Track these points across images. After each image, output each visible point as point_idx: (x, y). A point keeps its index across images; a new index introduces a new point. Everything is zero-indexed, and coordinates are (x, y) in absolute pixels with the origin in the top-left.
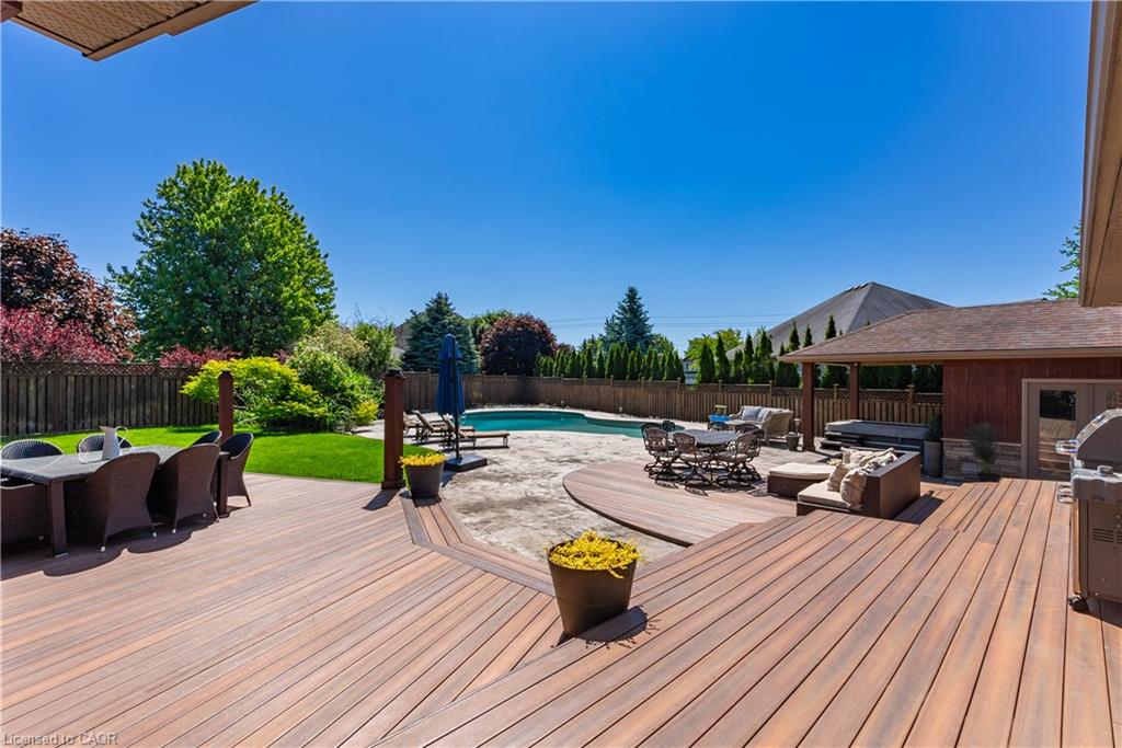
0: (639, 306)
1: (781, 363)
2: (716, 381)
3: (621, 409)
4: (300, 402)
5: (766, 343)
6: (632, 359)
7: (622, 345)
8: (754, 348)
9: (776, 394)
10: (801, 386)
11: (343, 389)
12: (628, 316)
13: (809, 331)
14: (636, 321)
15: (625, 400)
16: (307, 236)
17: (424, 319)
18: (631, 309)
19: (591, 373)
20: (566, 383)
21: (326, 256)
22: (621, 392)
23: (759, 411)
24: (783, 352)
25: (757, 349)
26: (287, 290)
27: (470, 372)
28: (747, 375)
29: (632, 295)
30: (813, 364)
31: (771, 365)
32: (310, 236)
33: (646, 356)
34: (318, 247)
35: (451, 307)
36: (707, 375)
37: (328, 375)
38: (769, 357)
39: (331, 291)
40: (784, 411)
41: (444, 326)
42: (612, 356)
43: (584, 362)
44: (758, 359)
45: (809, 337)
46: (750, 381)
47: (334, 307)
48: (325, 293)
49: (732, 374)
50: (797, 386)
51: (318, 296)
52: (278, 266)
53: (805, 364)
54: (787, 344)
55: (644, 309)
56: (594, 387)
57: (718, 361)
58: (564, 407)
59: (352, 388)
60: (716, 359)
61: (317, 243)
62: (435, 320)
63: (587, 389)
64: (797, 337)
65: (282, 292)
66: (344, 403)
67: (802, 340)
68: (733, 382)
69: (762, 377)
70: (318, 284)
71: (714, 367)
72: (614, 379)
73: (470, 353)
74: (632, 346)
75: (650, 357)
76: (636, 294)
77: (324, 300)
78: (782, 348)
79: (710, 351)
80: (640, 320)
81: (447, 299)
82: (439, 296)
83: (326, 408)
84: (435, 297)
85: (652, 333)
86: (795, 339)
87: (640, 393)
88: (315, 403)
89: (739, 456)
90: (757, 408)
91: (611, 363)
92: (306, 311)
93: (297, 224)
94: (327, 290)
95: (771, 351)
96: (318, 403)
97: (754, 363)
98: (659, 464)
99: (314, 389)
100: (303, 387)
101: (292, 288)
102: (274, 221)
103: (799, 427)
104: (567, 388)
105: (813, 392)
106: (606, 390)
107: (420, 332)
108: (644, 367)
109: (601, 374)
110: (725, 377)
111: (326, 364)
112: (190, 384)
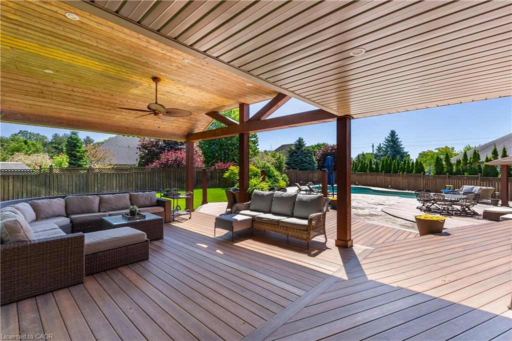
0: (397, 139)
1: (486, 166)
2: (445, 174)
3: (390, 186)
5: (476, 155)
6: (395, 164)
7: (388, 157)
8: (469, 158)
9: (483, 180)
10: (500, 176)
11: (274, 176)
12: (391, 144)
13: (505, 149)
14: (395, 146)
15: (391, 182)
17: (293, 148)
18: (392, 141)
19: (371, 170)
20: (358, 175)
22: (388, 179)
23: (473, 188)
24: (487, 160)
25: (471, 158)
27: (313, 170)
28: (464, 171)
29: (393, 134)
30: (507, 166)
31: (479, 166)
33: (403, 163)
35: (304, 143)
36: (439, 170)
38: (478, 162)
39: (257, 139)
40: (490, 188)
41: (302, 151)
42: (383, 162)
43: (367, 165)
44: (470, 163)
45: (505, 151)
46: (466, 174)
47: (258, 145)
48: (254, 140)
49: (454, 170)
50: (497, 176)
53: (502, 166)
54: (490, 156)
55: (399, 140)
56: (373, 176)
57: (446, 164)
58: (358, 185)
59: (277, 176)
60: (444, 163)
62: (298, 149)
63: (370, 177)
64: (497, 152)
66: (275, 181)
67: (500, 154)
68: (455, 174)
69: (473, 172)
71: (443, 167)
72: (385, 173)
73: (313, 162)
74: (394, 158)
75: (405, 163)
76: (395, 133)
77: (254, 143)
78: (487, 158)
79: (441, 160)
80: (398, 145)
81: (302, 140)
82: (300, 139)
84: (298, 139)
85: (404, 151)
86: (495, 153)
87: (400, 179)
89: (467, 204)
90: (472, 186)
91: (383, 165)
94: (255, 139)
95: (480, 159)
97: (468, 165)
98: (424, 207)
103: (498, 196)
104: (359, 177)
105: (507, 180)
106: (380, 178)
107: (292, 154)
108: (402, 168)
109: (377, 170)
110: (450, 172)
111: (268, 167)
112: (226, 174)
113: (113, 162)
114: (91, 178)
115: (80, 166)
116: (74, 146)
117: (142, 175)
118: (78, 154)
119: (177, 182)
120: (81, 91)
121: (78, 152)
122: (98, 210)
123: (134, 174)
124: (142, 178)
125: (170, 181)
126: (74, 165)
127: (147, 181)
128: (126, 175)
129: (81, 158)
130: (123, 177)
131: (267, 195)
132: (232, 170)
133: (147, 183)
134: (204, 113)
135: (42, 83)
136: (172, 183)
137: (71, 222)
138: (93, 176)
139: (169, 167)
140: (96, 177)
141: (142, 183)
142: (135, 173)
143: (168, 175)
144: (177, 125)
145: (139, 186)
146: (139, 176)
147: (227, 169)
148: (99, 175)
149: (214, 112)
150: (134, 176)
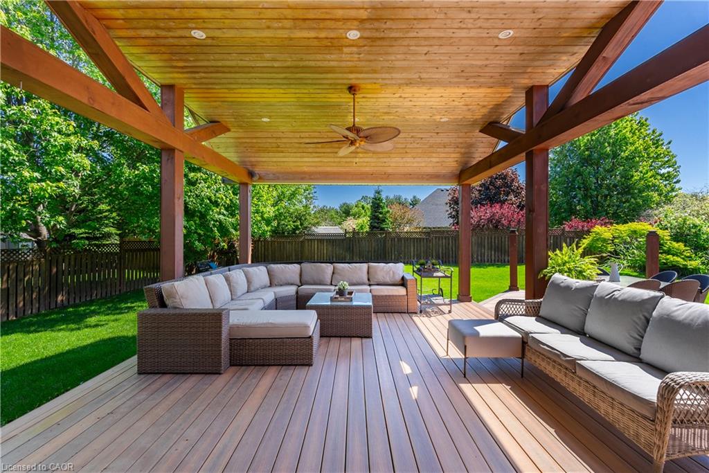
4: (673, 255)
16: (651, 131)
21: (669, 143)
26: (637, 176)
32: (654, 131)
34: (661, 138)
37: (697, 235)
47: (678, 182)
48: (669, 172)
51: (662, 175)
52: (630, 159)
61: (660, 135)
65: (632, 176)
70: (661, 166)
77: (668, 177)
83: (699, 261)
88: (688, 257)
92: (655, 188)
93: (642, 125)
94: (671, 169)
96: (690, 257)
99: (685, 246)
100: (675, 245)
101: (641, 172)
102: (625, 128)
111: (695, 226)
112: (584, 241)
113: (421, 225)
114: (389, 244)
115: (382, 229)
116: (377, 207)
117: (444, 241)
118: (381, 216)
119: (493, 253)
120: (307, 136)
121: (381, 213)
122: (329, 282)
123: (434, 239)
124: (444, 244)
125: (483, 251)
126: (378, 228)
127: (450, 250)
128: (425, 241)
129: (384, 221)
130: (422, 243)
131: (577, 289)
132: (598, 234)
133: (451, 253)
134: (478, 131)
135: (274, 136)
136: (486, 254)
137: (297, 293)
138: (390, 242)
139: (482, 229)
140: (393, 242)
141: (444, 252)
142: (436, 237)
143: (479, 241)
144: (437, 160)
145: (441, 255)
146: (441, 242)
147: (588, 232)
148: (396, 239)
149: (491, 124)
150: (434, 242)
